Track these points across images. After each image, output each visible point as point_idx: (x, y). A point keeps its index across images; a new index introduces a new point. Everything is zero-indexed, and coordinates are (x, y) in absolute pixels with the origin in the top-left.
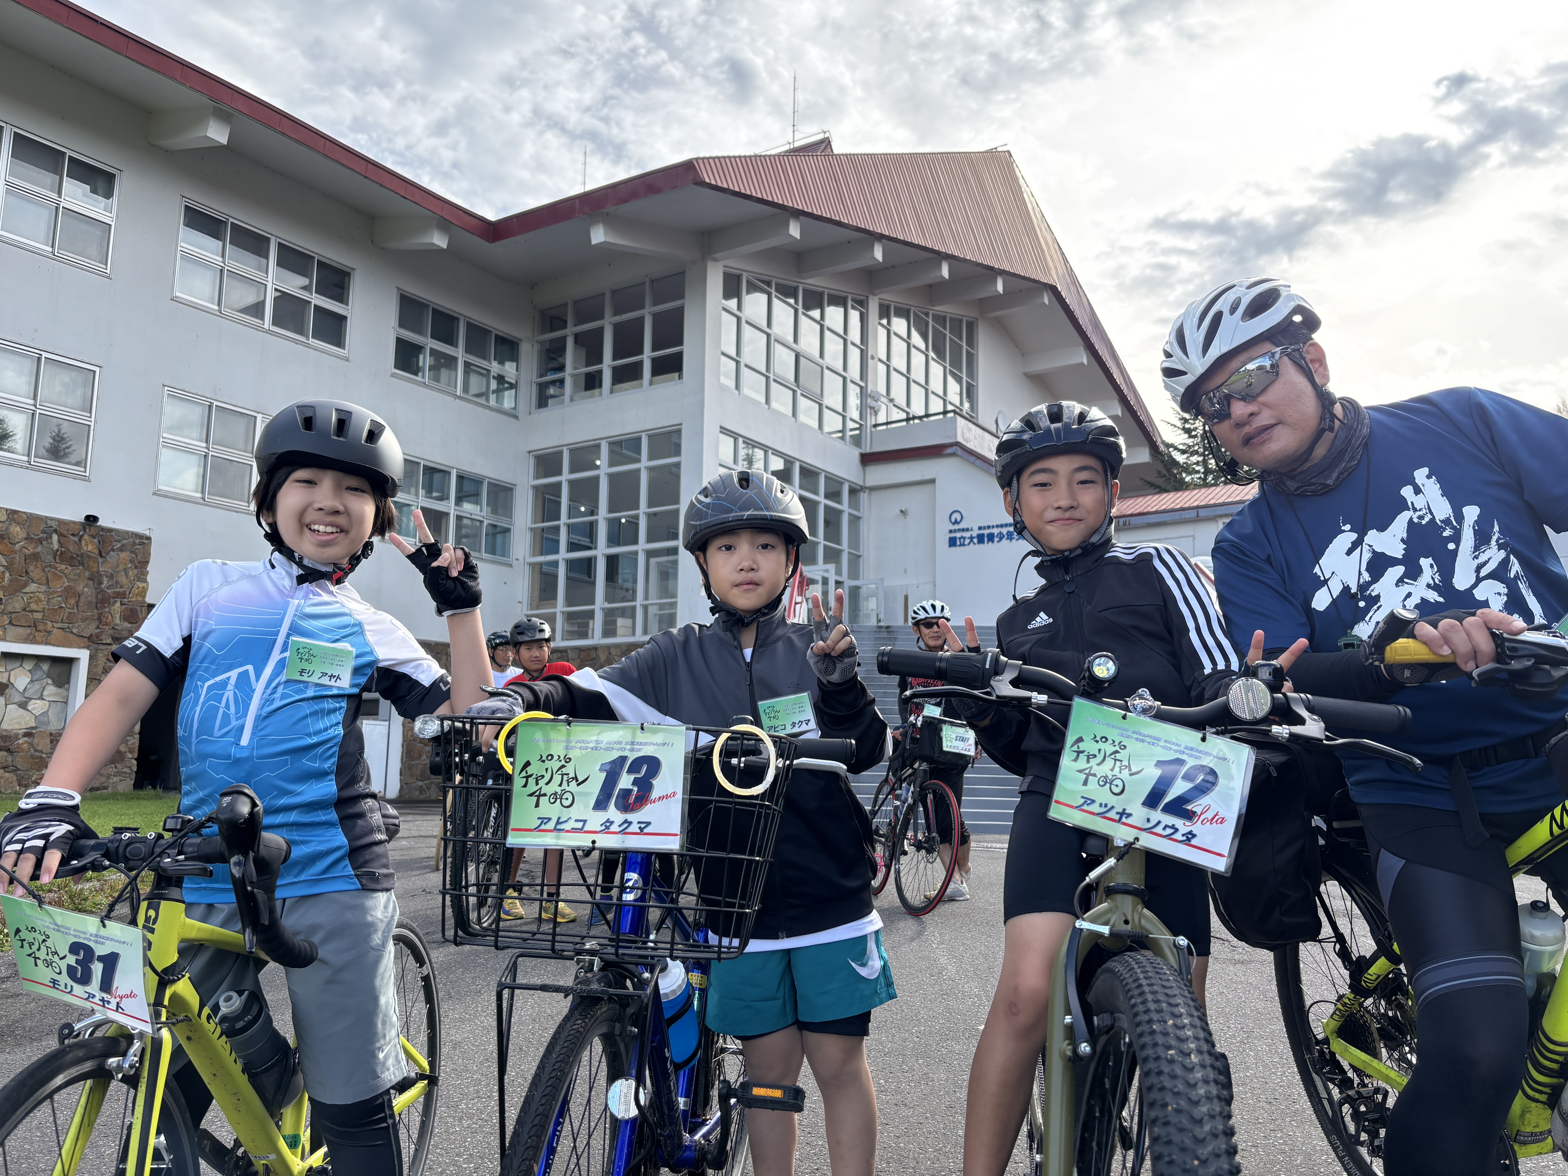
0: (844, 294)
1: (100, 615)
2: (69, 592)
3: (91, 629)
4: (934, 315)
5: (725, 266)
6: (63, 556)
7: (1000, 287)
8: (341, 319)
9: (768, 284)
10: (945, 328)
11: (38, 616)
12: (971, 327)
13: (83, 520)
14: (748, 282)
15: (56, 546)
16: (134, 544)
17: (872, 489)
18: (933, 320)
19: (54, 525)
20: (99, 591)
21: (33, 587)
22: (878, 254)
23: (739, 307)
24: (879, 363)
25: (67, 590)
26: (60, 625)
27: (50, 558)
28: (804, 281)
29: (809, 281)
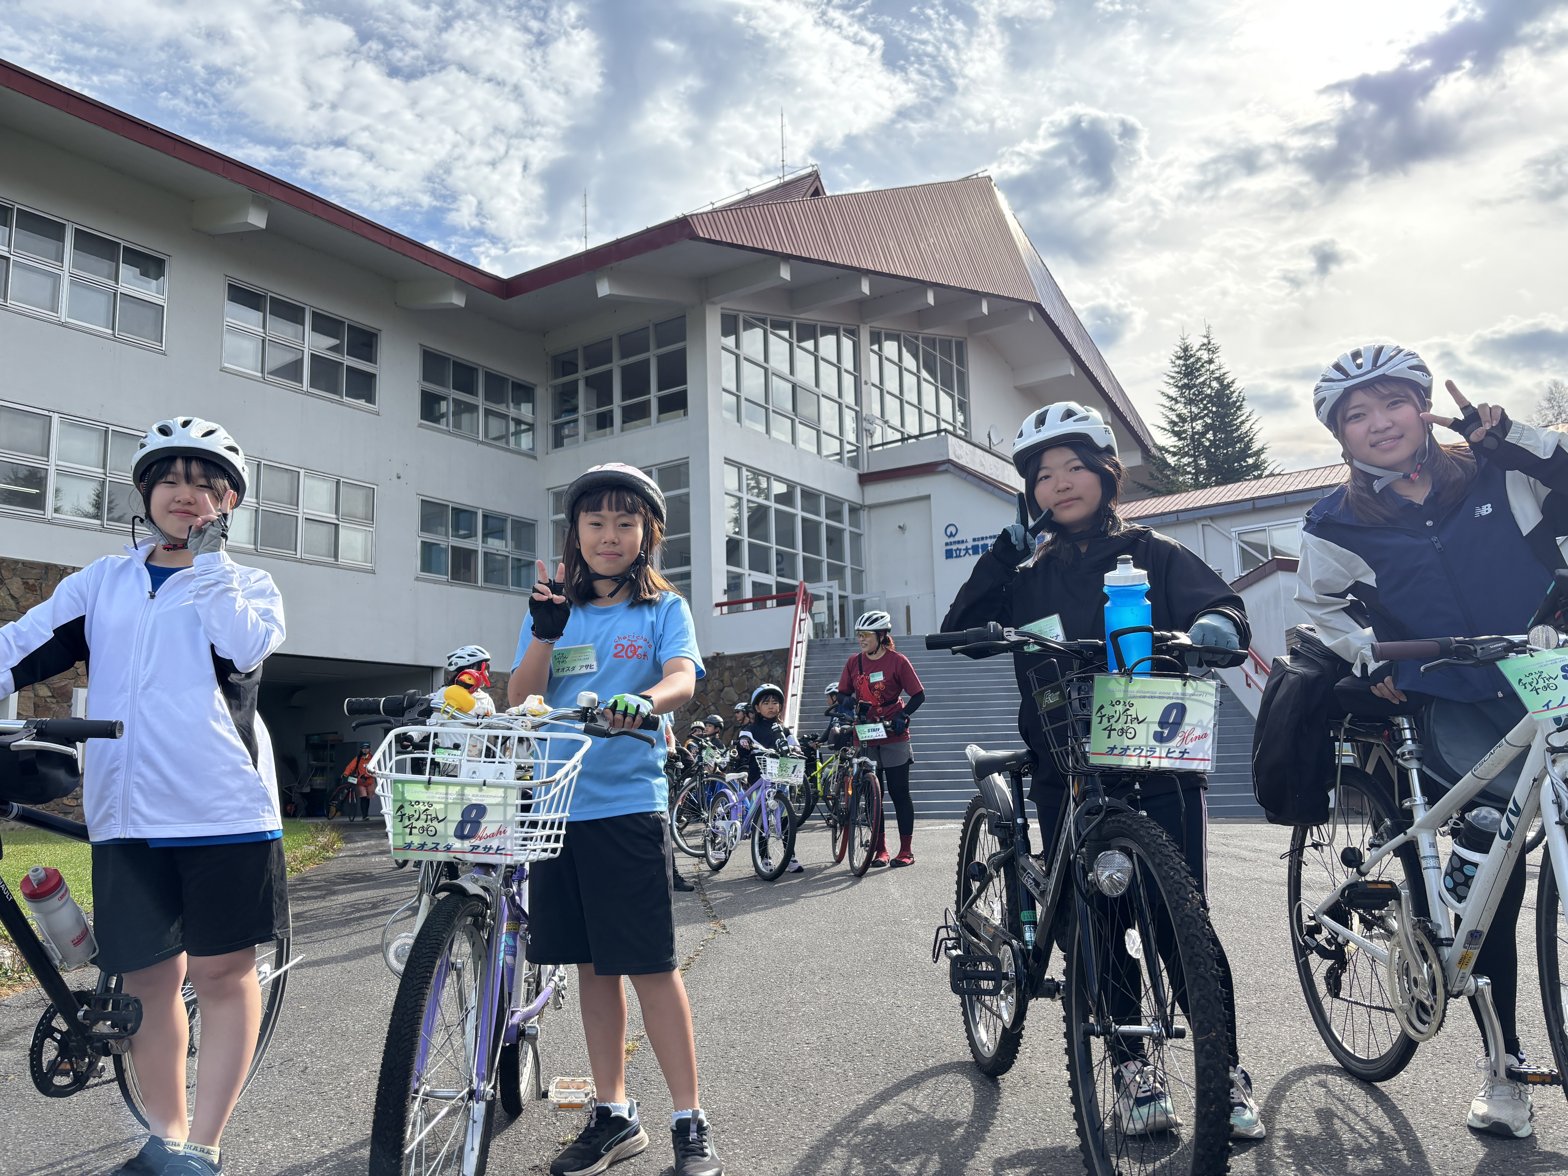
0: (836, 325)
4: (924, 338)
5: (722, 308)
7: (985, 310)
8: (371, 378)
9: (764, 321)
10: (935, 350)
12: (960, 346)
14: (745, 321)
17: (871, 507)
18: (923, 342)
22: (865, 288)
23: (738, 345)
24: (873, 388)
28: (797, 315)
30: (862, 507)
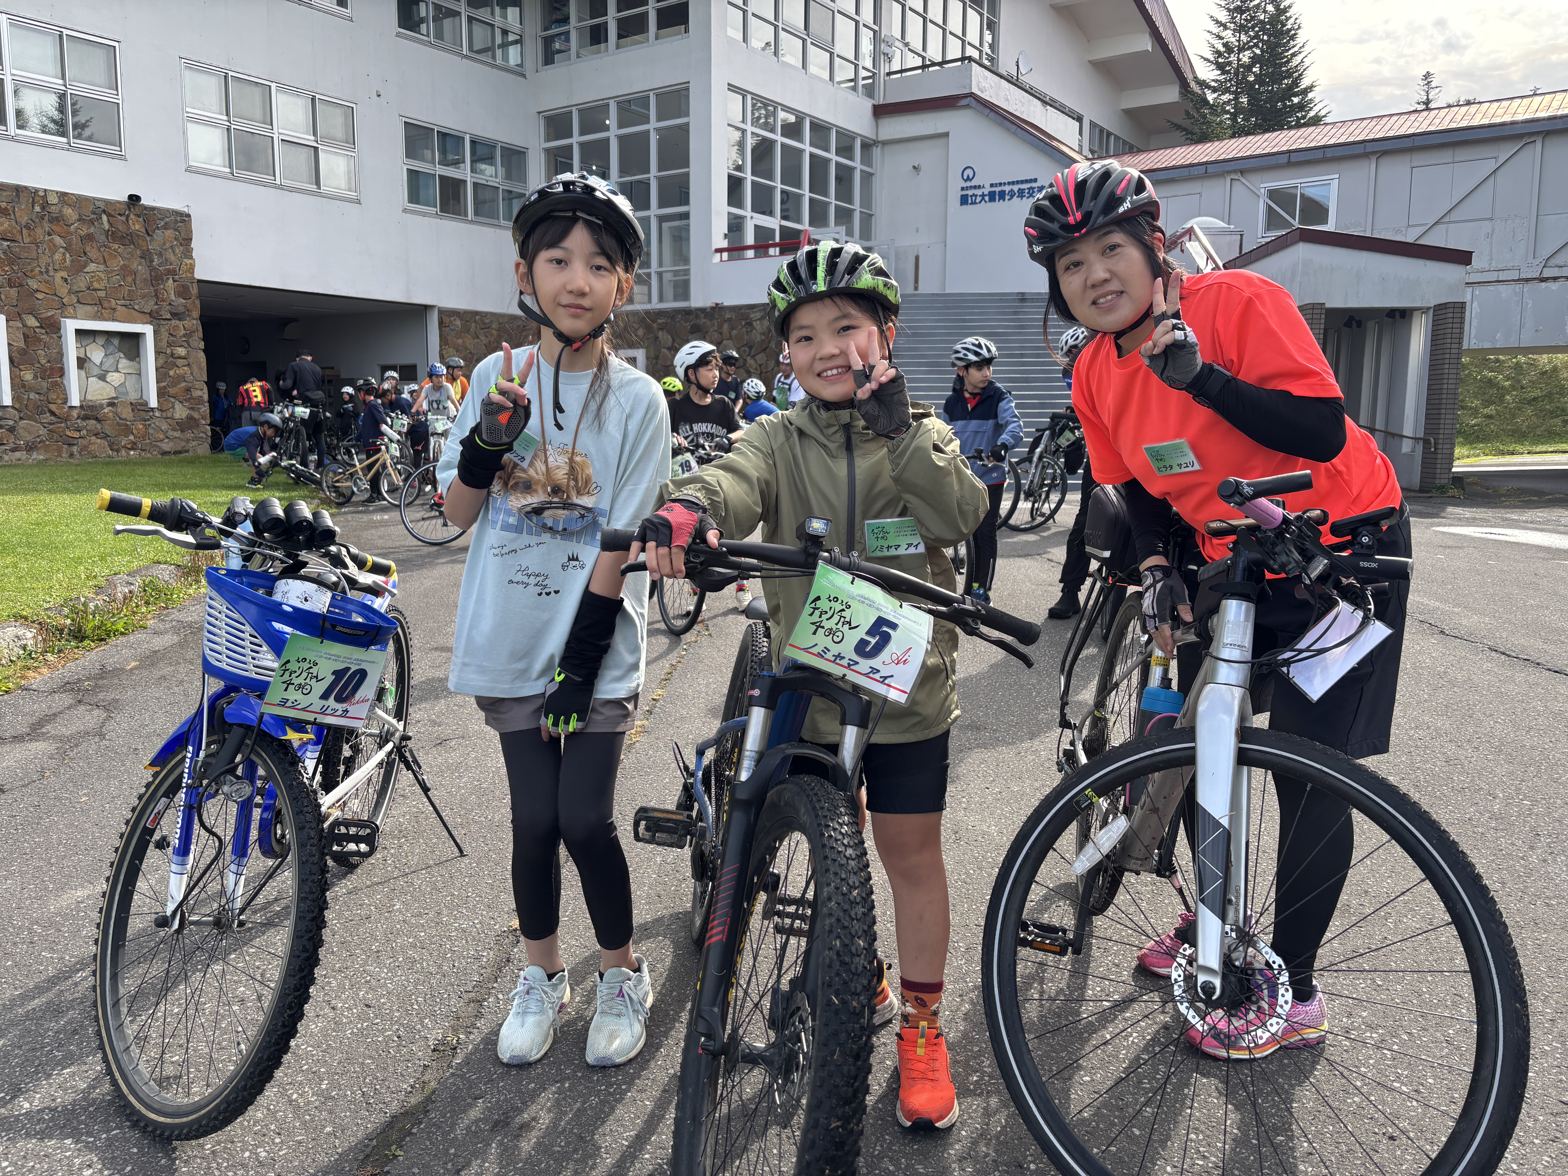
1: (156, 291)
2: (125, 271)
3: (150, 306)
6: (113, 235)
11: (102, 294)
13: (126, 200)
15: (106, 226)
16: (176, 222)
17: (885, 143)
19: (102, 205)
20: (152, 269)
21: (92, 267)
24: (895, 3)
25: (124, 268)
26: (123, 302)
27: (103, 238)
30: (876, 143)
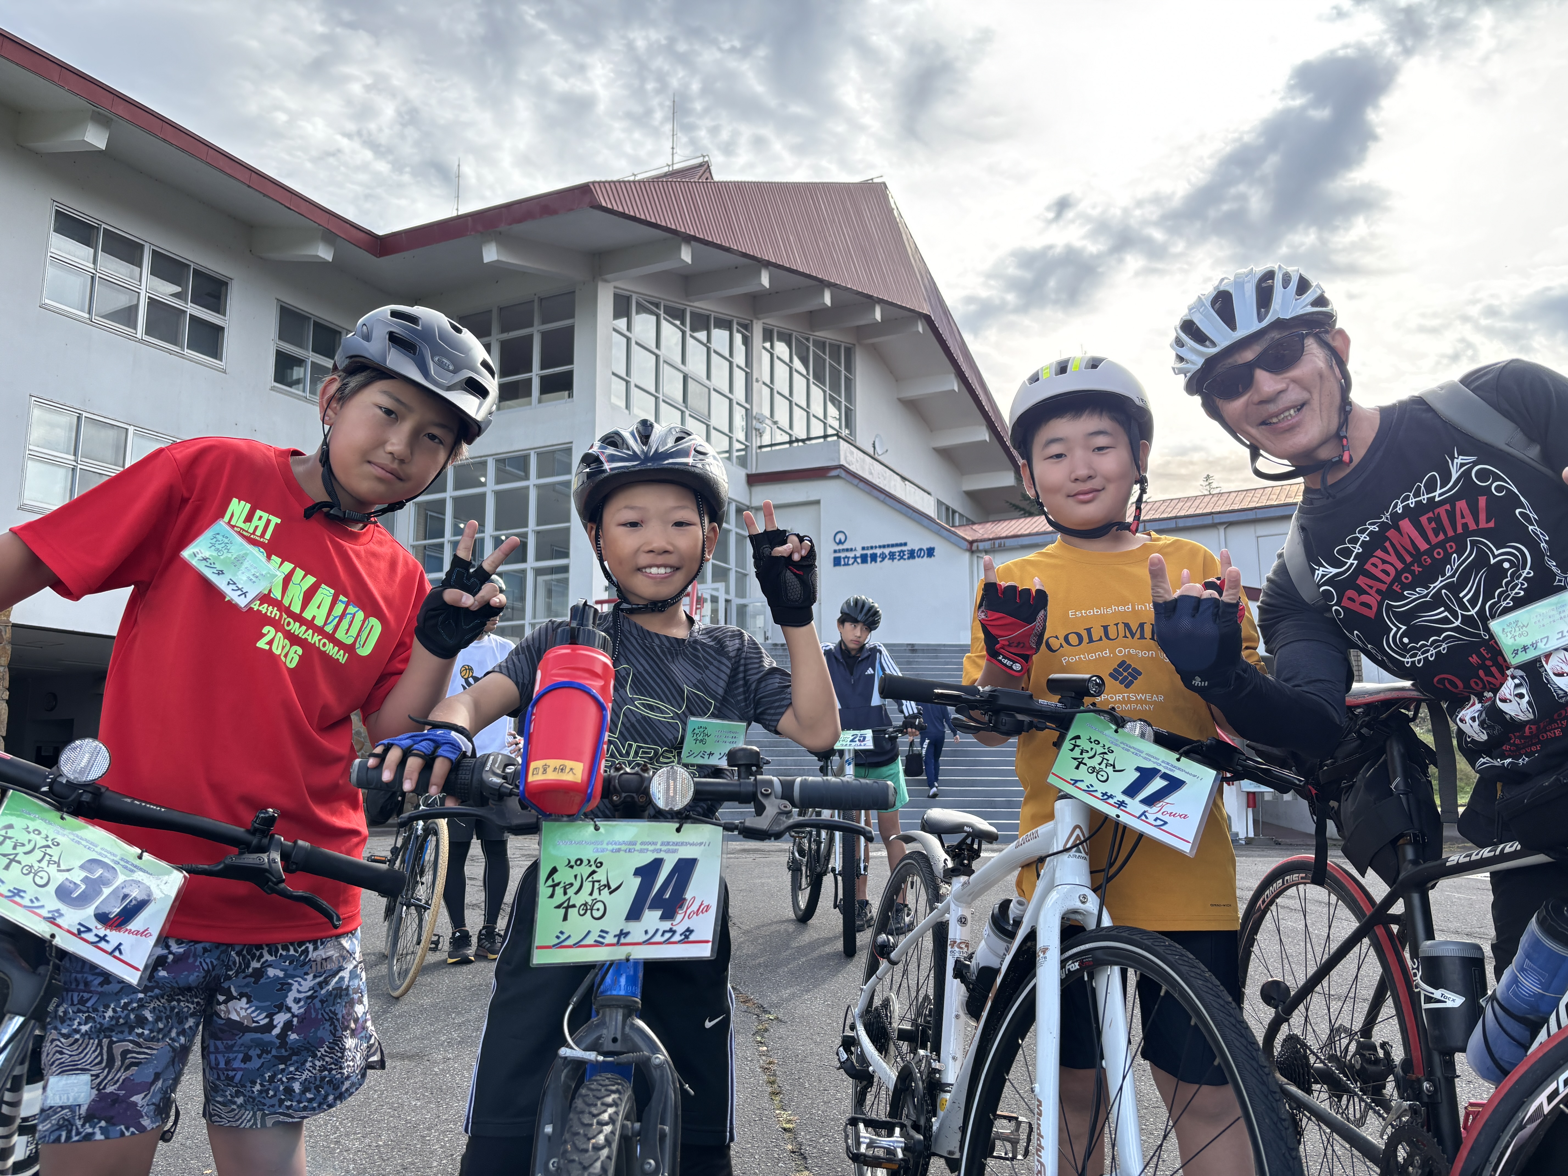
0: (729, 318)
4: (814, 340)
5: (615, 287)
7: (878, 316)
8: (219, 330)
9: (657, 305)
10: (824, 353)
12: (849, 352)
14: (638, 304)
18: (814, 345)
22: (765, 280)
23: (629, 328)
24: (764, 386)
28: (691, 304)
29: (696, 304)
